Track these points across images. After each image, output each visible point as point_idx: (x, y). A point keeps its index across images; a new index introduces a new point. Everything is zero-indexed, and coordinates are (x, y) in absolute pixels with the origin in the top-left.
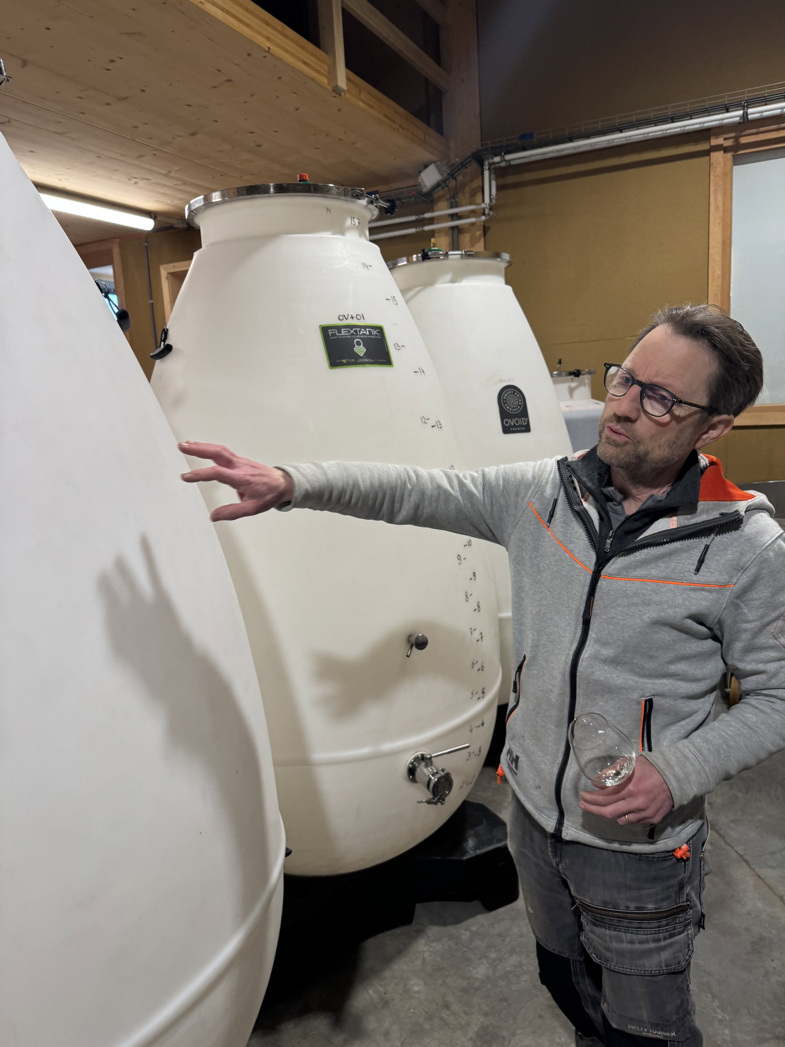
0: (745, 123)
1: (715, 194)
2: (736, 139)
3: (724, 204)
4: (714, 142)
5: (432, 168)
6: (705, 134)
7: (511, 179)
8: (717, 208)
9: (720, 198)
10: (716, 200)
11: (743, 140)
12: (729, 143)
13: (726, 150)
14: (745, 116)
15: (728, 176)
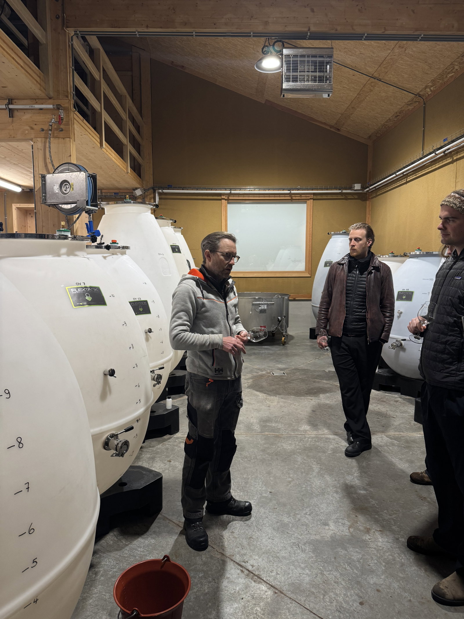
0: (230, 194)
1: (223, 211)
2: (228, 197)
3: (225, 215)
4: (223, 197)
5: (139, 190)
6: (220, 195)
7: (163, 196)
8: (224, 215)
9: (224, 213)
10: (223, 213)
11: (230, 198)
12: (226, 198)
13: (226, 200)
14: (231, 192)
15: (226, 207)
